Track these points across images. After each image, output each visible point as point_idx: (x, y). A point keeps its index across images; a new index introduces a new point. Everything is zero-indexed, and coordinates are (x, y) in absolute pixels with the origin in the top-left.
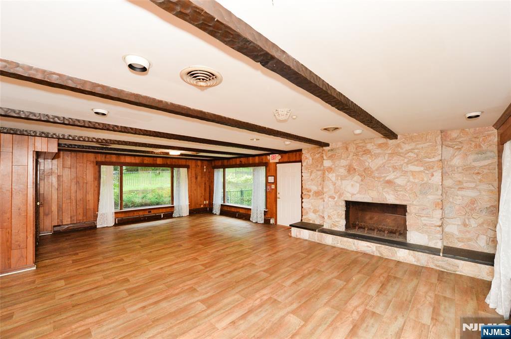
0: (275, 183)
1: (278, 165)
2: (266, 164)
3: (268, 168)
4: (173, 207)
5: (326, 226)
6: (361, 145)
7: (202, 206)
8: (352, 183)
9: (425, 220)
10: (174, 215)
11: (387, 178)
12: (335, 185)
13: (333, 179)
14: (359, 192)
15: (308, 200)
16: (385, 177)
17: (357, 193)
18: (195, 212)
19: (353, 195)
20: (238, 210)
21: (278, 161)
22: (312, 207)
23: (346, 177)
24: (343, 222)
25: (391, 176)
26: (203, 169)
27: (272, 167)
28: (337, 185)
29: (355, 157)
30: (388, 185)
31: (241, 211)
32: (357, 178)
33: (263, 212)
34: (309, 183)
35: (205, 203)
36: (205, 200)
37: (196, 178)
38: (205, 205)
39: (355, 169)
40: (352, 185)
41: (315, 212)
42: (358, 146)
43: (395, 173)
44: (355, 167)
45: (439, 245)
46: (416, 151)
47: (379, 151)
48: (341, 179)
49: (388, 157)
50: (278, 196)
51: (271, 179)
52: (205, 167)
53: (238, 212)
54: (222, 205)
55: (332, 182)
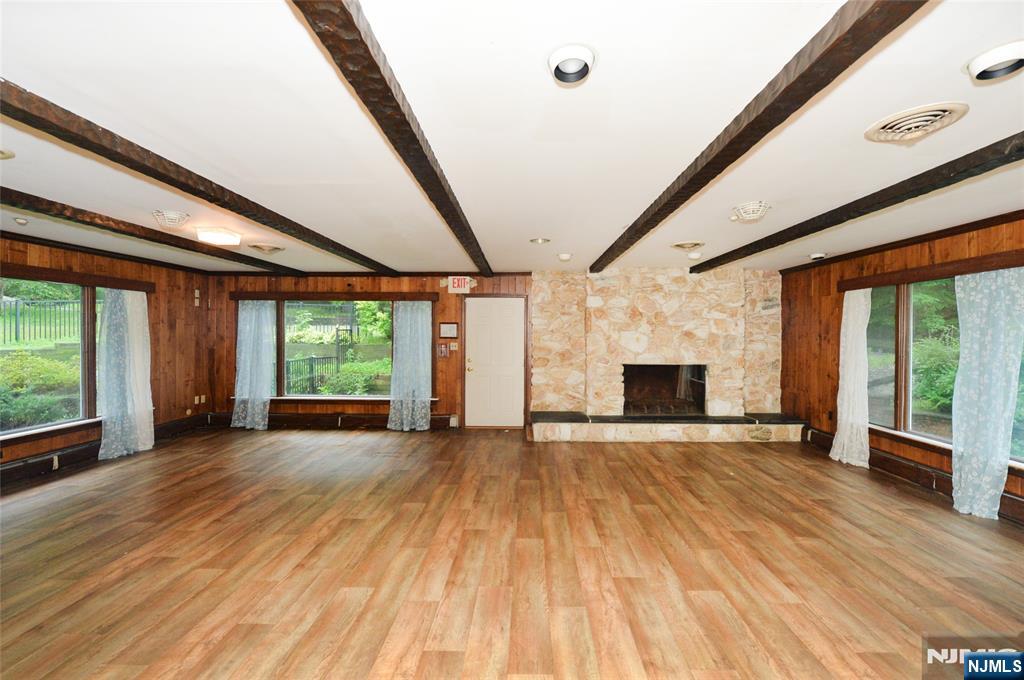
0: (460, 338)
1: (468, 300)
2: (434, 297)
3: (439, 305)
4: (99, 424)
5: (590, 412)
6: (648, 276)
7: (189, 412)
8: (637, 335)
9: (727, 383)
10: (102, 454)
11: (685, 329)
12: (608, 338)
13: (606, 328)
14: (649, 350)
15: (543, 369)
16: (682, 326)
17: (644, 352)
18: (170, 431)
19: (637, 354)
20: (339, 409)
21: (468, 292)
22: (551, 382)
23: (628, 325)
24: (621, 400)
25: (689, 326)
26: (193, 298)
27: (452, 303)
28: (611, 340)
29: (640, 294)
30: (686, 338)
31: (350, 410)
32: (645, 327)
33: (429, 405)
34: (545, 337)
35: (197, 402)
36: (198, 393)
37: (172, 326)
38: (196, 408)
39: (641, 314)
40: (638, 339)
41: (557, 390)
42: (645, 278)
43: (695, 321)
44: (641, 310)
45: (739, 412)
46: (717, 292)
47: (674, 288)
48: (620, 330)
49: (686, 298)
50: (468, 365)
51: (448, 330)
52: (197, 293)
53: (339, 414)
54: (272, 401)
55: (605, 335)
